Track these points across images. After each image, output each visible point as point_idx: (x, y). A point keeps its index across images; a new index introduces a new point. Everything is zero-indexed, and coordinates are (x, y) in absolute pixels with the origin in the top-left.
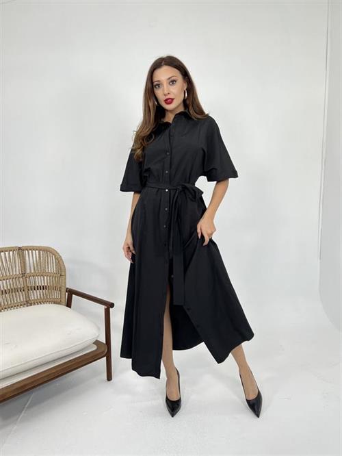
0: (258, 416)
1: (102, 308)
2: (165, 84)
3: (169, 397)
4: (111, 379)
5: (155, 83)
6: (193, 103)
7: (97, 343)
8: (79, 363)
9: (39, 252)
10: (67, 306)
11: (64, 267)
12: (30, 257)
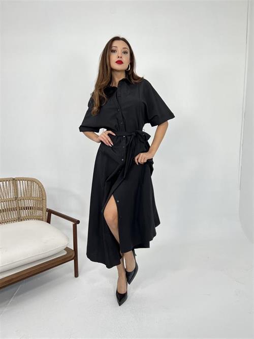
1: (71, 224)
3: (118, 291)
4: (78, 276)
7: (67, 249)
8: (53, 264)
9: (28, 182)
10: (47, 222)
11: (45, 193)
12: (22, 185)
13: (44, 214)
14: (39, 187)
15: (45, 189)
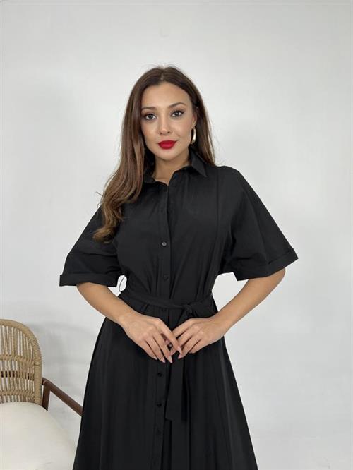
2: (163, 114)
5: (145, 111)
11: (40, 354)
13: (38, 388)
14: (30, 342)
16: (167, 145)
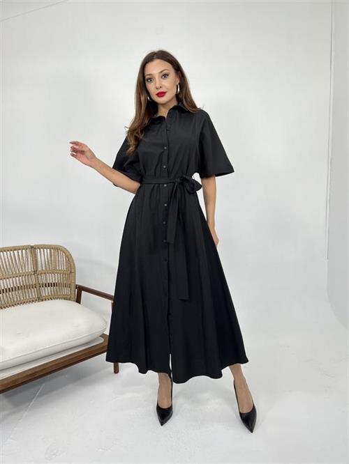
0: (252, 431)
2: (157, 77)
3: (159, 405)
4: (118, 372)
5: (147, 77)
6: (185, 98)
7: (103, 336)
9: (50, 251)
10: (77, 302)
11: (74, 265)
12: (42, 255)
13: (73, 292)
14: (66, 256)
15: (74, 259)
16: (161, 94)
